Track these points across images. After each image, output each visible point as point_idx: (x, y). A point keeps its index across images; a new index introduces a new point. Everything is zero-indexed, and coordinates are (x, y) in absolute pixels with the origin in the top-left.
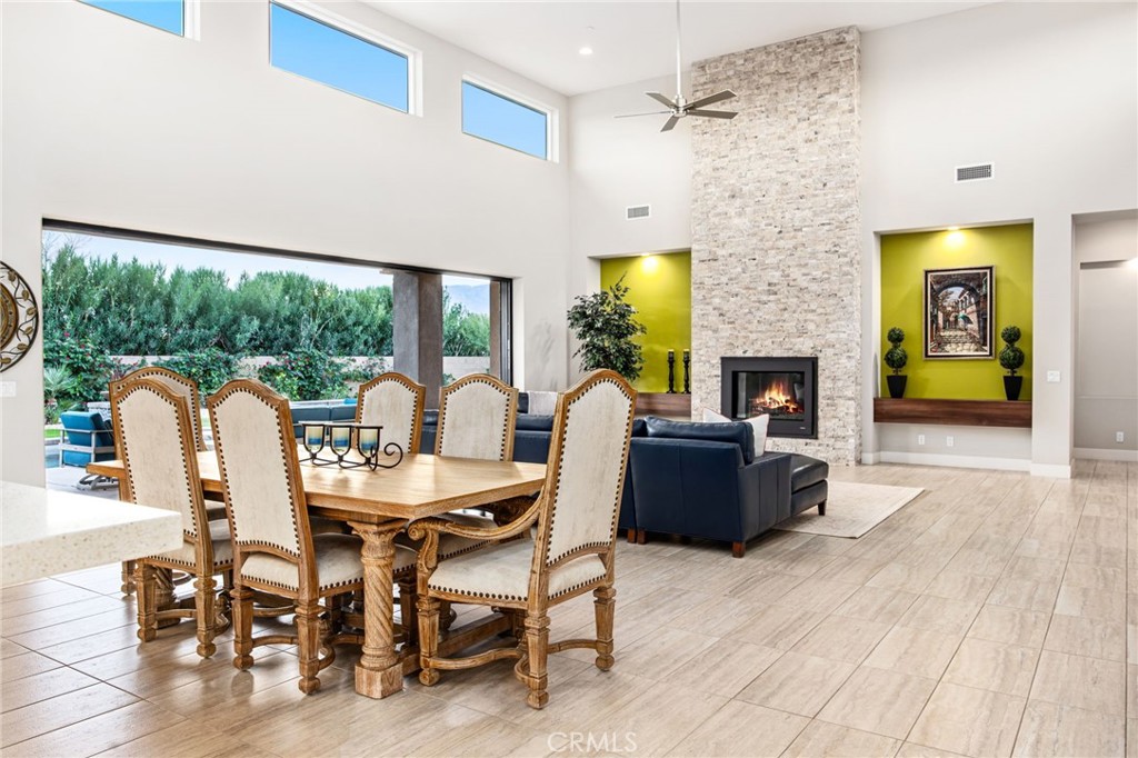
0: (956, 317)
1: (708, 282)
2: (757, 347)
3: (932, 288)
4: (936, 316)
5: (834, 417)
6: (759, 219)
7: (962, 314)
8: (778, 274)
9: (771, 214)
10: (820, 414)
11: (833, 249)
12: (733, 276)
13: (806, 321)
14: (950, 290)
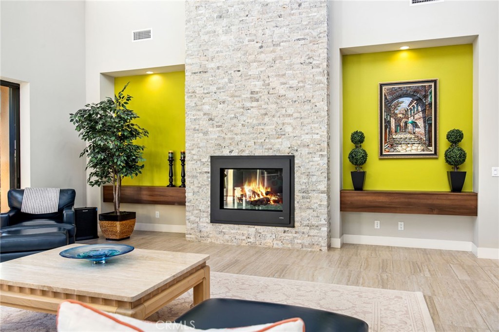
0: (406, 123)
1: (199, 91)
2: (241, 147)
3: (386, 98)
4: (389, 122)
5: (309, 208)
6: (243, 36)
7: (410, 120)
8: (261, 83)
9: (254, 32)
10: (296, 205)
11: (307, 61)
12: (221, 86)
13: (283, 124)
14: (401, 100)
